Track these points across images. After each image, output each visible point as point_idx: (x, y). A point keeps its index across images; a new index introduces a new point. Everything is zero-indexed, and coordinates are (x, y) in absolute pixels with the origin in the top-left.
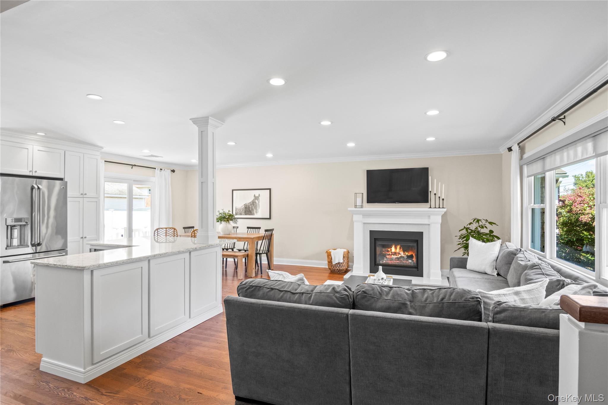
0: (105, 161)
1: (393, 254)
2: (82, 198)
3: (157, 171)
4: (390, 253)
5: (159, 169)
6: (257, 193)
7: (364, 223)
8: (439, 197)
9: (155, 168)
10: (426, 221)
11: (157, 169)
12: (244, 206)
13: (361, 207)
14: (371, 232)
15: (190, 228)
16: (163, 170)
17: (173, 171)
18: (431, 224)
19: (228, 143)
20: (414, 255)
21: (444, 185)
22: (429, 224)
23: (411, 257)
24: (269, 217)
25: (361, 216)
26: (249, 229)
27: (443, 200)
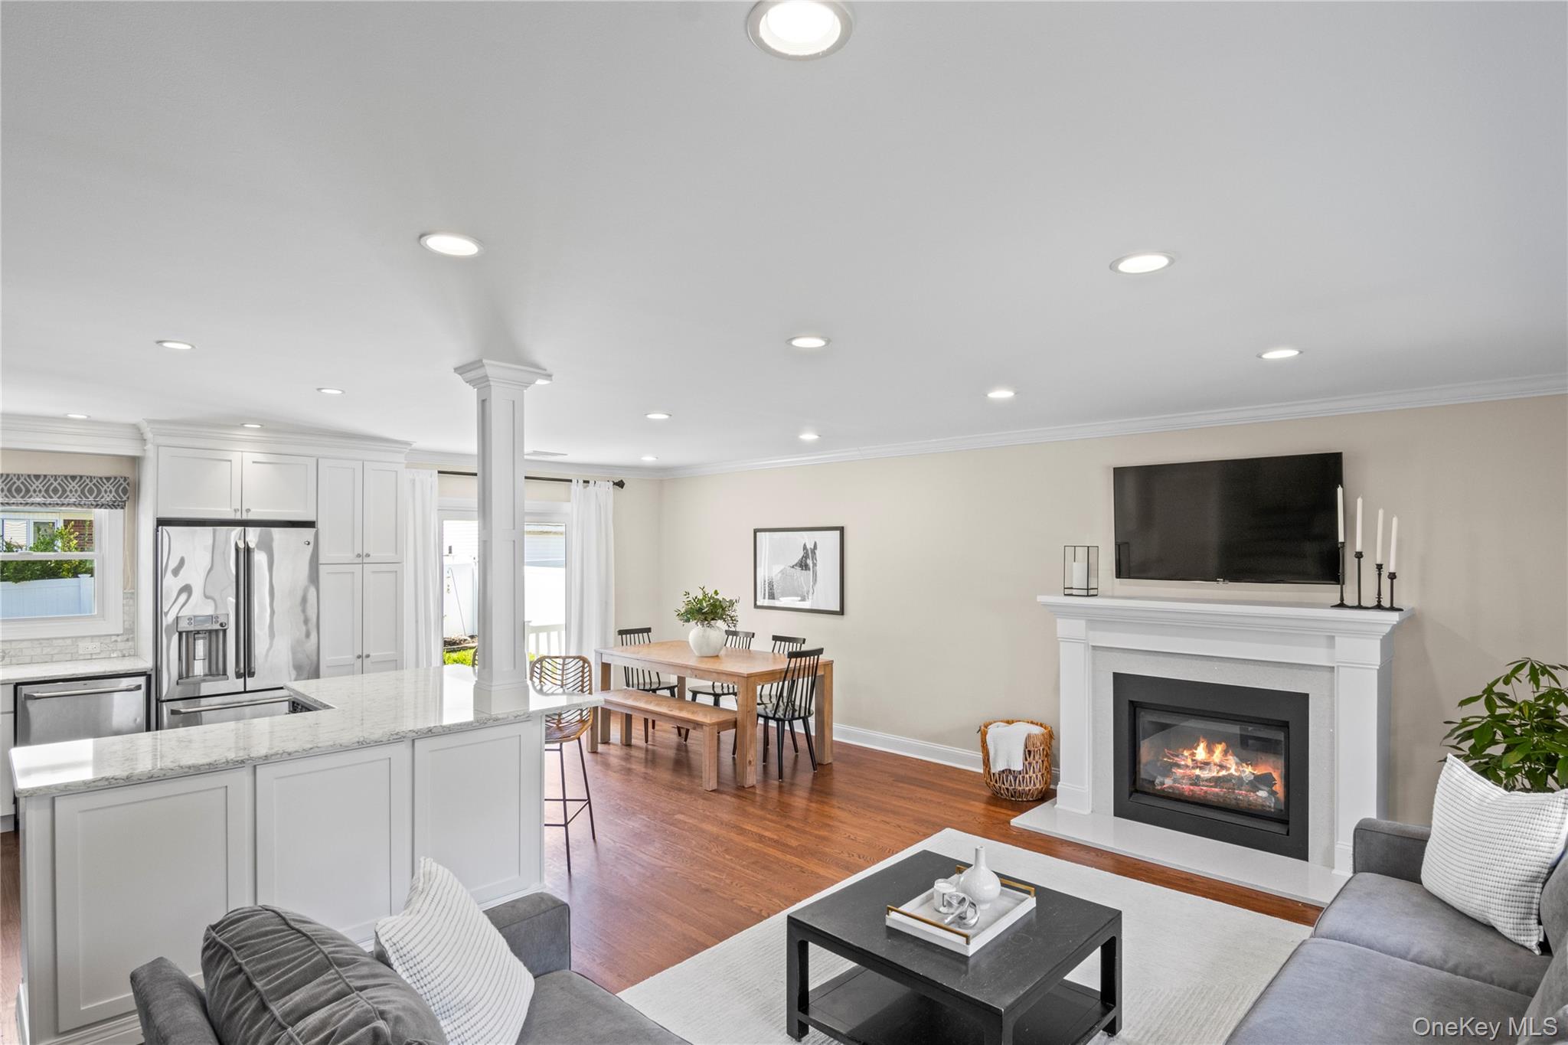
0: (439, 472)
1: (1199, 765)
2: (361, 565)
3: (576, 488)
4: (1189, 763)
5: (581, 482)
6: (808, 539)
7: (1094, 648)
8: (1380, 567)
9: (571, 481)
10: (1317, 655)
11: (575, 481)
12: (780, 575)
13: (1084, 592)
14: (1121, 681)
15: (638, 633)
16: (592, 482)
17: (620, 484)
18: (1338, 666)
19: (649, 416)
20: (1275, 775)
21: (1395, 520)
22: (1333, 667)
23: (1265, 780)
24: (838, 610)
25: (1083, 623)
26: (778, 643)
27: (1392, 576)
